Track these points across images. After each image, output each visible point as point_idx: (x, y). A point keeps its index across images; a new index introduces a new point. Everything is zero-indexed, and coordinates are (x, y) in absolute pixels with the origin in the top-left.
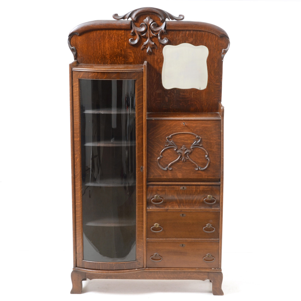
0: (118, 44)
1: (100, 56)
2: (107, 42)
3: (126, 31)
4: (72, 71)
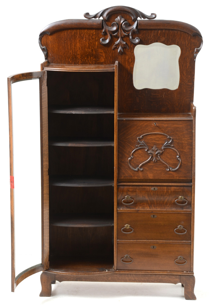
0: (89, 44)
1: (71, 56)
2: (78, 42)
3: (97, 30)
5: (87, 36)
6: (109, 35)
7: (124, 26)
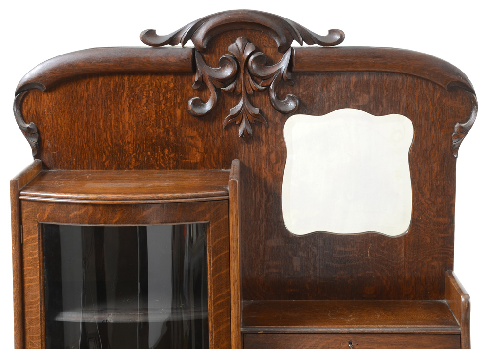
0: (156, 114)
1: (107, 147)
2: (126, 109)
3: (179, 77)
4: (20, 200)
5: (151, 92)
6: (212, 90)
7: (254, 66)
